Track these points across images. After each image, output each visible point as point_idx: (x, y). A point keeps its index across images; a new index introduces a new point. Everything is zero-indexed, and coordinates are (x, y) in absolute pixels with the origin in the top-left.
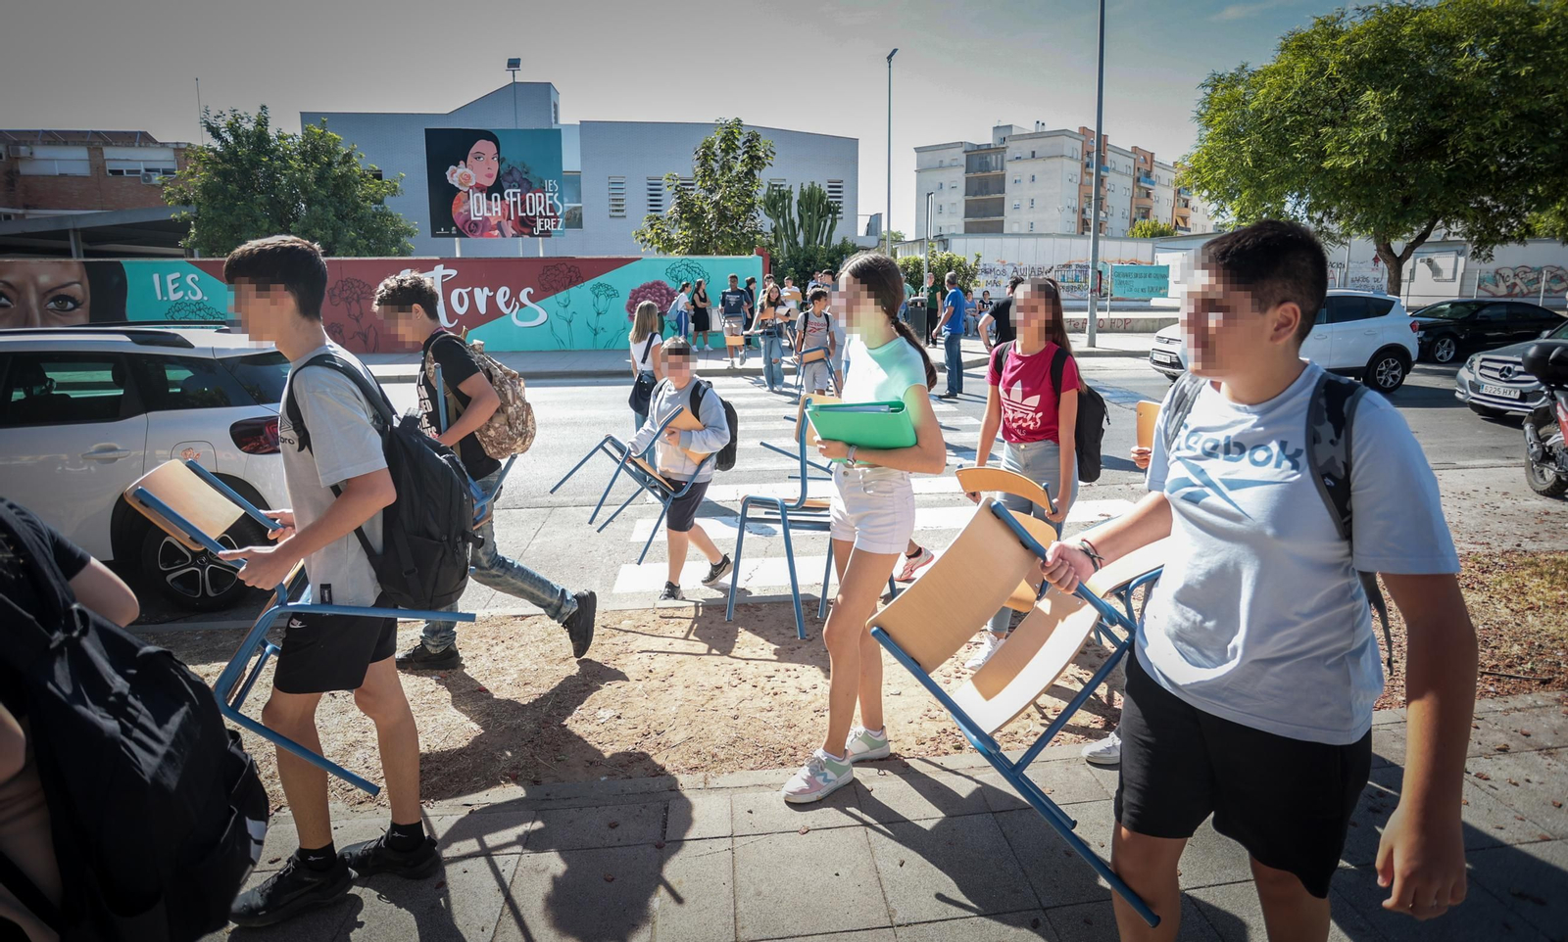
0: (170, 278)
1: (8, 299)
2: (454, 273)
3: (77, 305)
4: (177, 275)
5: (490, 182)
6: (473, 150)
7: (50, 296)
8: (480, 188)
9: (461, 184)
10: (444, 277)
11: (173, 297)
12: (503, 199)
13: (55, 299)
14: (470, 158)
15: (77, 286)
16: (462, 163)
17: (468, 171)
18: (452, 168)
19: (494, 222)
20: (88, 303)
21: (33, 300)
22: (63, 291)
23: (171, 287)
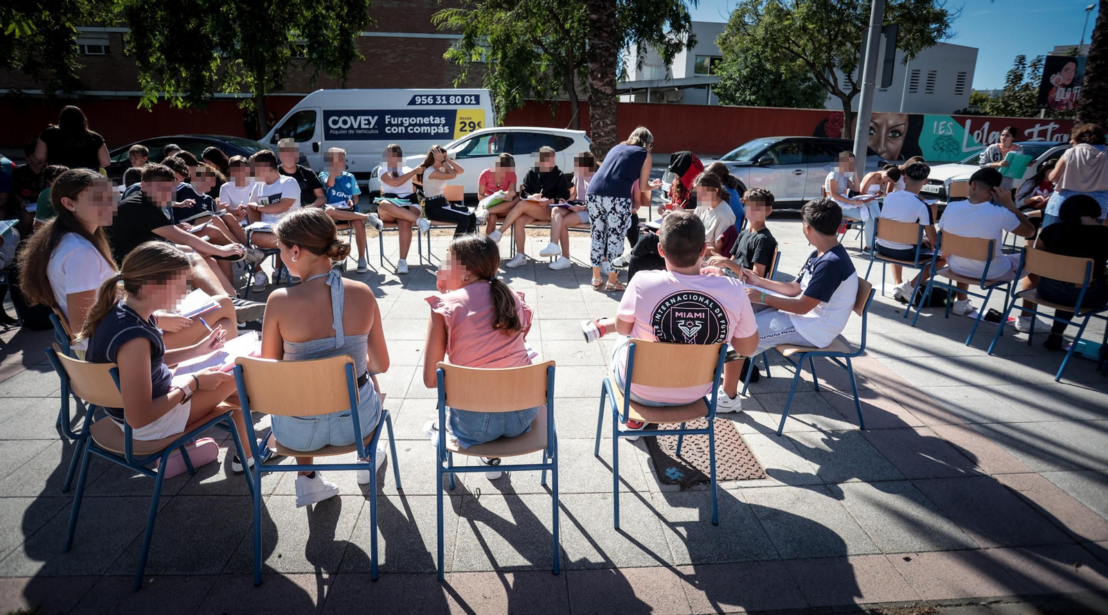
0: (942, 123)
1: (874, 131)
2: (1057, 126)
3: (900, 135)
4: (945, 122)
5: (1068, 83)
6: (1066, 67)
7: (892, 130)
8: (1063, 85)
9: (1056, 83)
10: (1053, 128)
11: (941, 133)
12: (1072, 91)
13: (892, 132)
14: (1063, 71)
15: (903, 126)
16: (1059, 73)
17: (1060, 77)
18: (1054, 75)
19: (1065, 102)
20: (904, 135)
21: (884, 131)
22: (897, 128)
23: (940, 128)
